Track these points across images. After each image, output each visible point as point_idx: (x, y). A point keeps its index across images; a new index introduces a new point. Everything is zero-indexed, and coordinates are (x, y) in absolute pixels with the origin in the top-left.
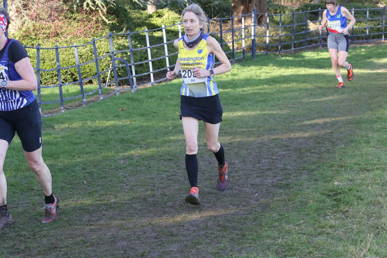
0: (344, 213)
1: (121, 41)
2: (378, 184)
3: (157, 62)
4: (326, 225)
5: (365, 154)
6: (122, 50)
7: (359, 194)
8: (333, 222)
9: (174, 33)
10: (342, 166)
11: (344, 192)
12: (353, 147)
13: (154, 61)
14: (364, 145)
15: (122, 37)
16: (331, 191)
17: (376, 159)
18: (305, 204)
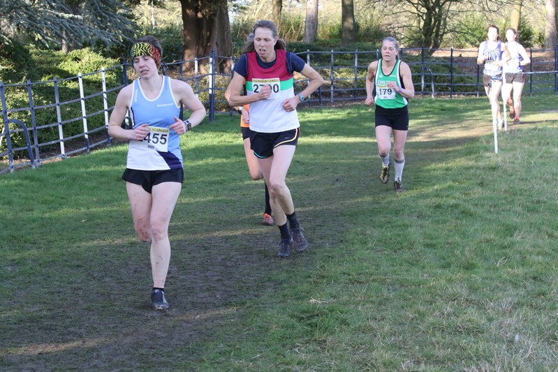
0: (320, 343)
1: (20, 95)
2: (372, 302)
3: (70, 126)
4: (292, 360)
5: (359, 259)
6: (20, 107)
7: (343, 316)
8: (303, 356)
9: (97, 85)
10: (323, 277)
11: (322, 314)
12: (342, 249)
13: (66, 124)
14: (357, 246)
15: (20, 89)
16: (304, 312)
17: (374, 267)
18: (266, 331)
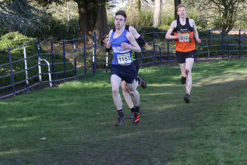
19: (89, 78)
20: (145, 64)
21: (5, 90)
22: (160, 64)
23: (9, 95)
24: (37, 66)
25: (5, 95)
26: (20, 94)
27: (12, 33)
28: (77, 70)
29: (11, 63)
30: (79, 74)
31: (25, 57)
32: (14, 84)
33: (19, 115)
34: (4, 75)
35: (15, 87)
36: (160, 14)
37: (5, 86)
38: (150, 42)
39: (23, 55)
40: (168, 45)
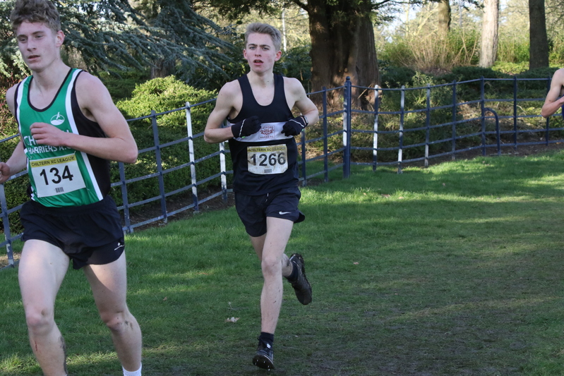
19: (334, 182)
20: (463, 150)
21: (143, 208)
22: (496, 152)
23: (153, 220)
24: (216, 153)
25: (144, 221)
26: (178, 219)
27: (160, 79)
28: (306, 165)
29: (158, 147)
30: (311, 173)
31: (190, 134)
32: (163, 196)
33: (177, 266)
34: (142, 174)
35: (168, 202)
36: (496, 36)
37: (144, 199)
38: (473, 102)
39: (185, 129)
40: (515, 108)
